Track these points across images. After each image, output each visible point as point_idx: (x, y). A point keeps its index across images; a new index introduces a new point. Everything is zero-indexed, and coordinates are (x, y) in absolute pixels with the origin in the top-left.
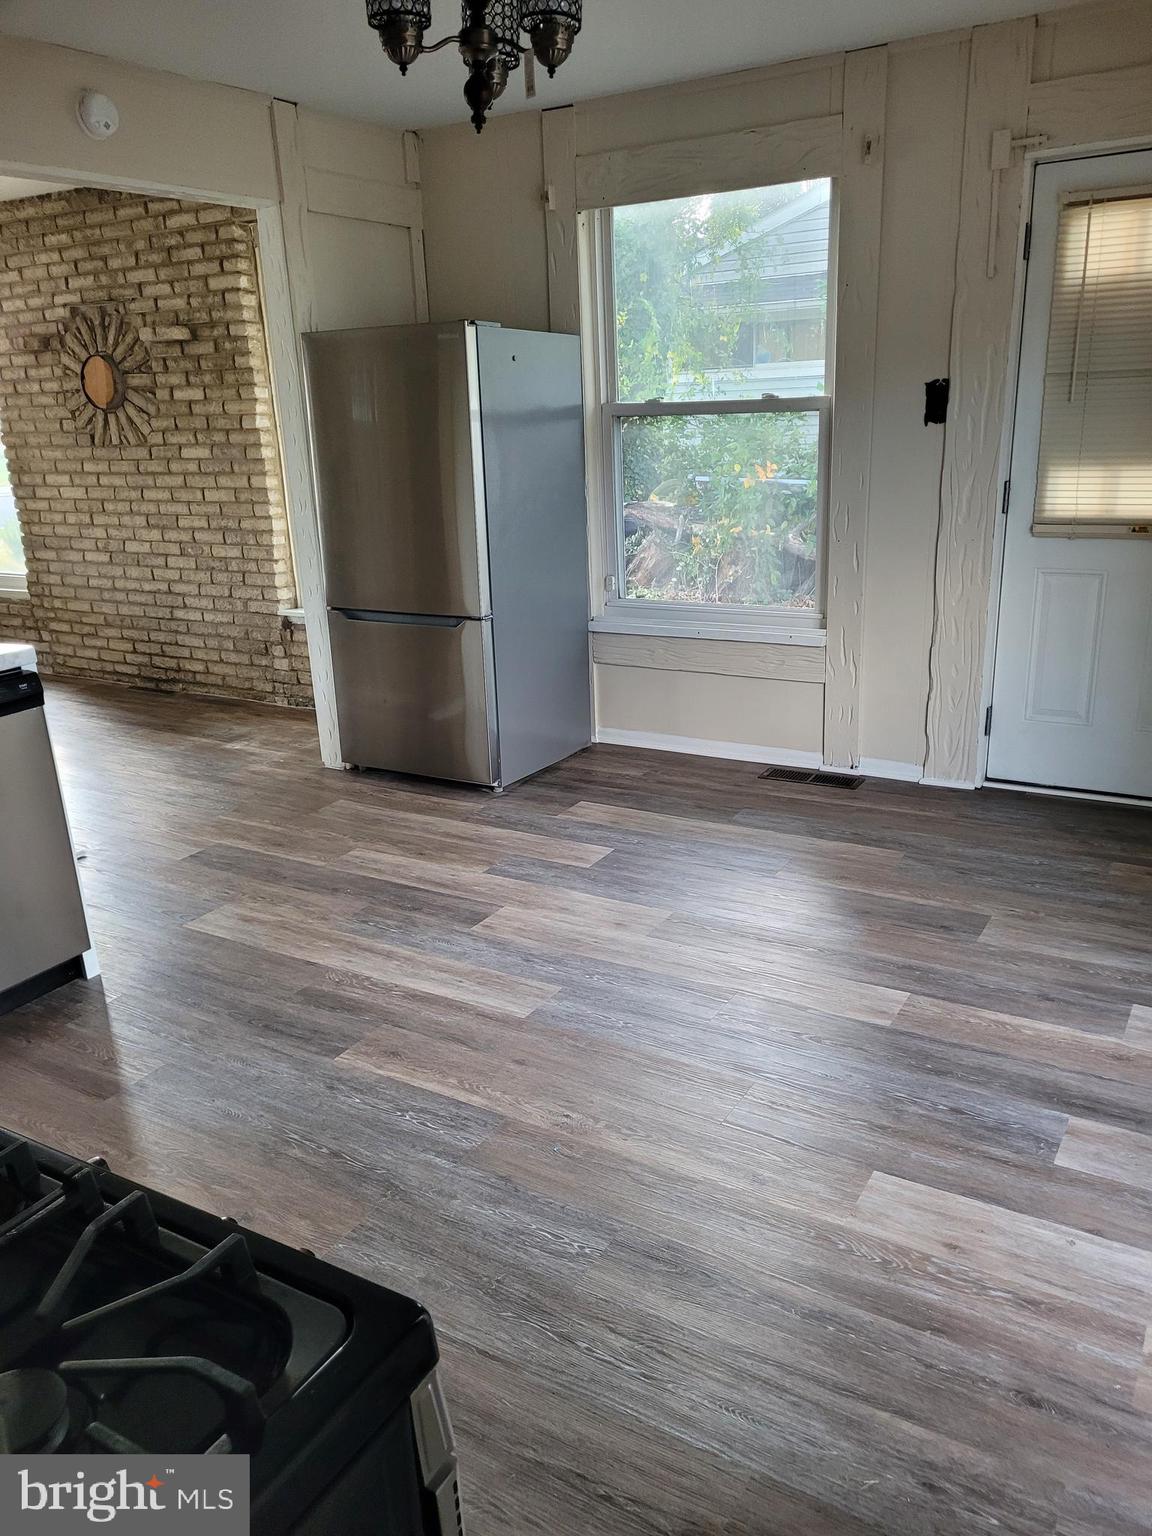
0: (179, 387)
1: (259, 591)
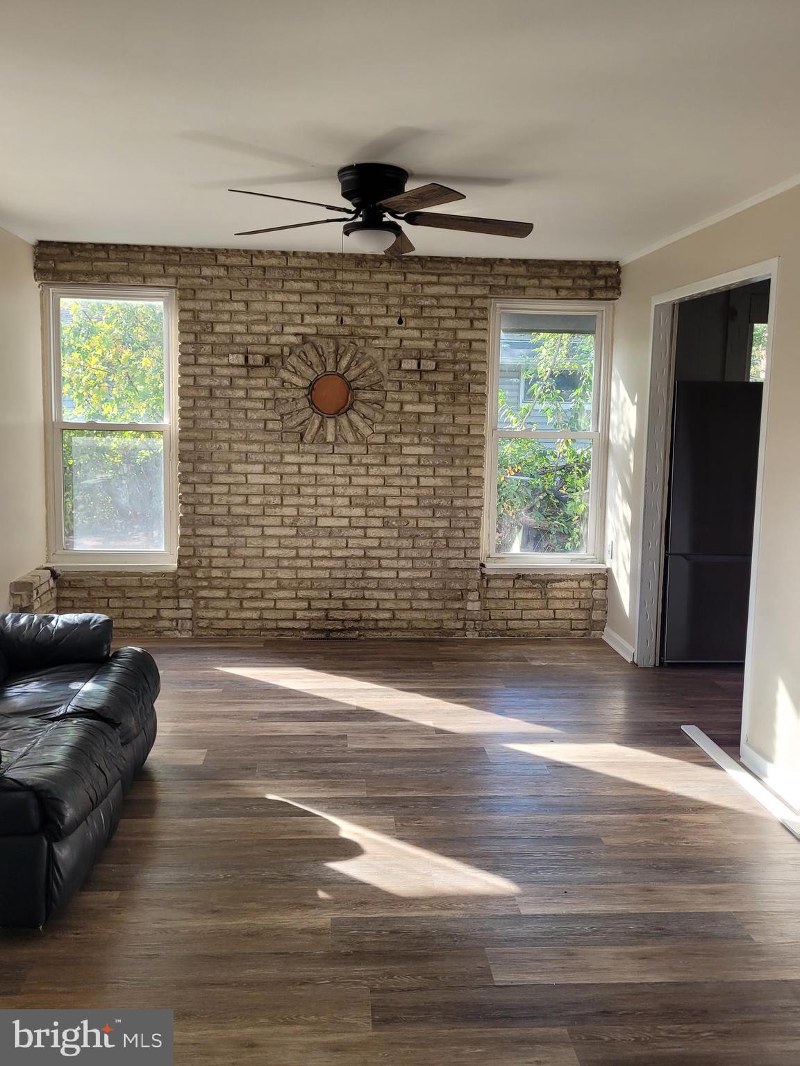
0: (411, 402)
1: (462, 552)
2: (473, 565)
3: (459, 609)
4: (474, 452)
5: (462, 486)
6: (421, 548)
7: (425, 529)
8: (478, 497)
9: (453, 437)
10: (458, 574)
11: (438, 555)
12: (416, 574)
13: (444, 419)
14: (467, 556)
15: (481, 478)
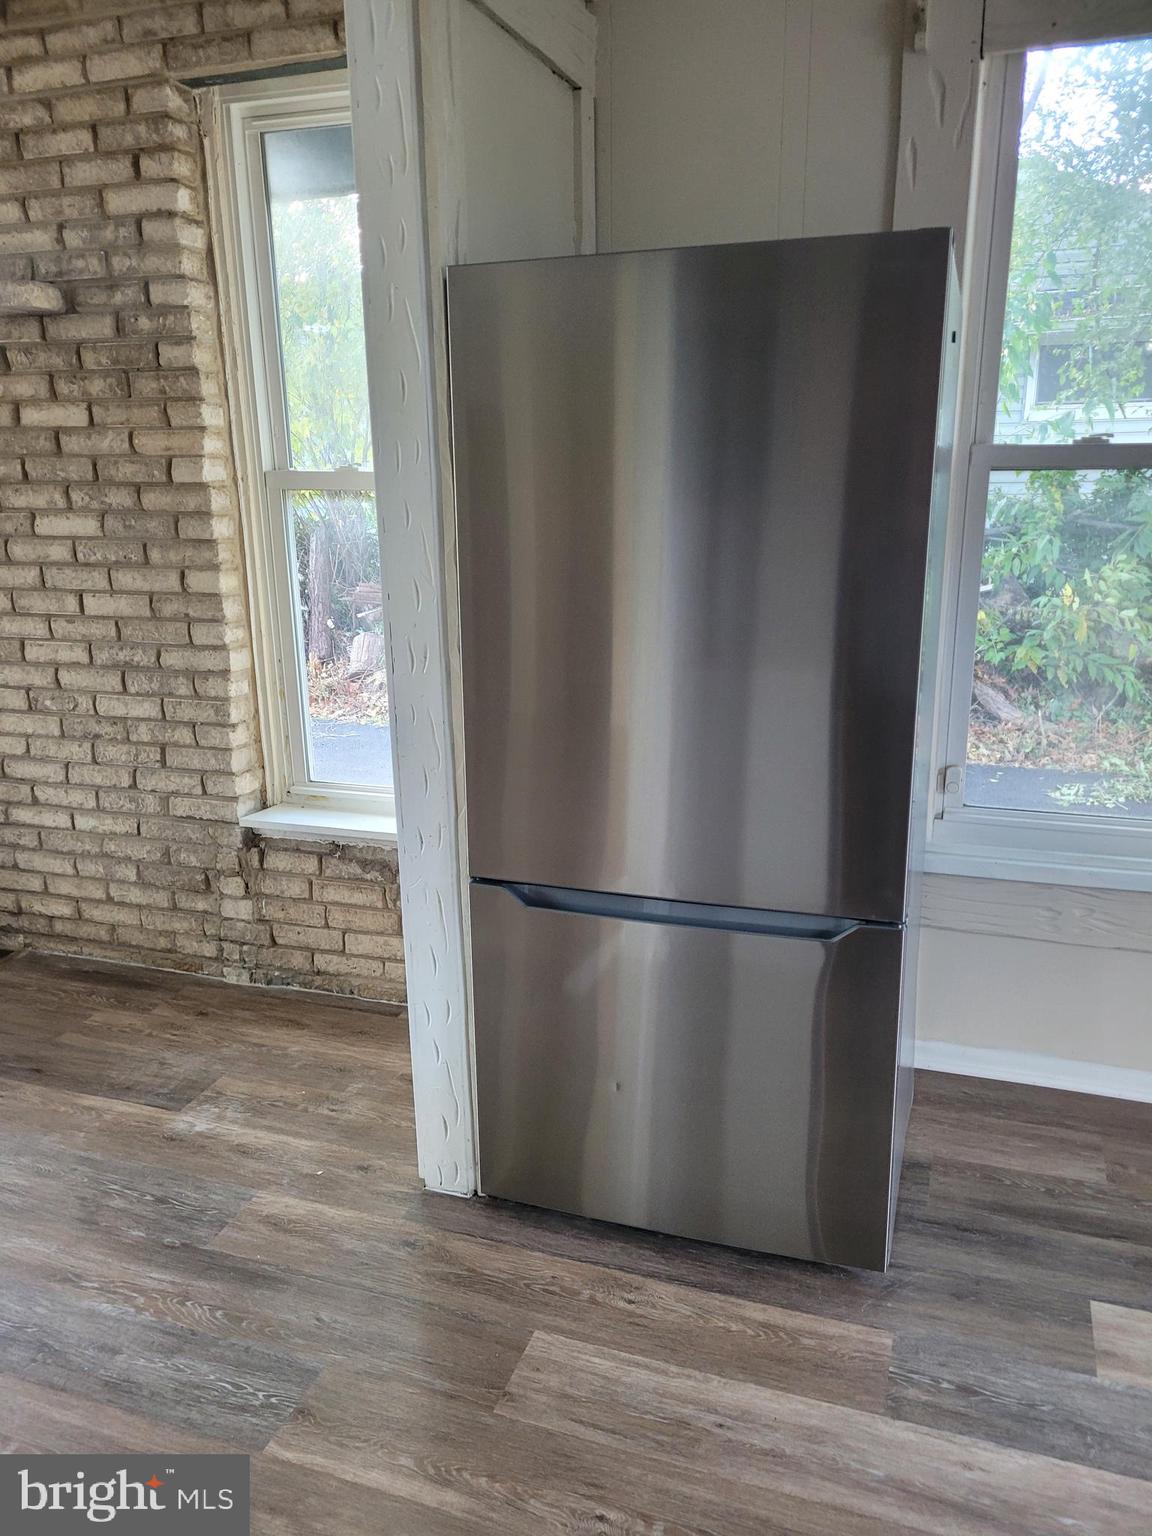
0: (34, 401)
1: (196, 780)
2: (224, 812)
3: (206, 912)
4: (188, 529)
5: (174, 619)
6: (110, 764)
7: (114, 721)
8: (215, 648)
9: (138, 489)
10: (192, 832)
11: (146, 782)
12: (108, 824)
13: (109, 443)
14: (209, 791)
15: (214, 597)
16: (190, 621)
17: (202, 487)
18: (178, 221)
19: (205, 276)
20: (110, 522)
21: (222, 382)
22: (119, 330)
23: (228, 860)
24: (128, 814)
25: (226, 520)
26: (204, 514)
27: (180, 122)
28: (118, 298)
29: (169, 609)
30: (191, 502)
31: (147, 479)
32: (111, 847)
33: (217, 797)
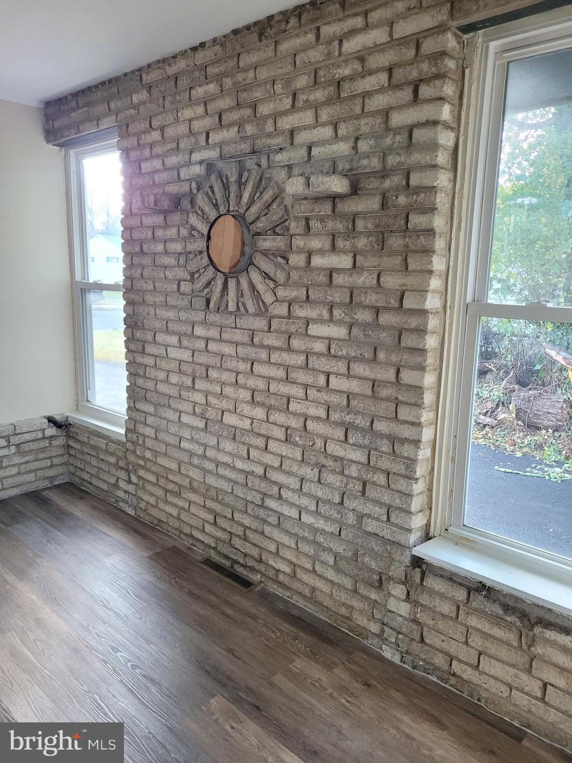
0: (321, 252)
1: (385, 510)
2: (400, 537)
3: (376, 601)
4: (409, 340)
5: (387, 399)
6: (328, 485)
7: (336, 459)
8: (413, 424)
9: (377, 311)
10: (376, 545)
11: (350, 503)
12: (321, 524)
13: (364, 279)
14: (392, 520)
15: (419, 390)
16: (397, 403)
17: (423, 313)
18: (439, 128)
19: (449, 167)
20: (355, 331)
21: (448, 239)
22: (384, 205)
23: (398, 571)
24: (335, 521)
25: (435, 335)
26: (421, 331)
27: (452, 57)
28: (387, 183)
29: (384, 392)
30: (414, 322)
31: (384, 305)
32: (321, 539)
33: (397, 526)
